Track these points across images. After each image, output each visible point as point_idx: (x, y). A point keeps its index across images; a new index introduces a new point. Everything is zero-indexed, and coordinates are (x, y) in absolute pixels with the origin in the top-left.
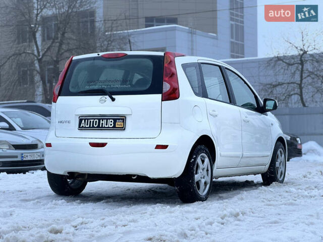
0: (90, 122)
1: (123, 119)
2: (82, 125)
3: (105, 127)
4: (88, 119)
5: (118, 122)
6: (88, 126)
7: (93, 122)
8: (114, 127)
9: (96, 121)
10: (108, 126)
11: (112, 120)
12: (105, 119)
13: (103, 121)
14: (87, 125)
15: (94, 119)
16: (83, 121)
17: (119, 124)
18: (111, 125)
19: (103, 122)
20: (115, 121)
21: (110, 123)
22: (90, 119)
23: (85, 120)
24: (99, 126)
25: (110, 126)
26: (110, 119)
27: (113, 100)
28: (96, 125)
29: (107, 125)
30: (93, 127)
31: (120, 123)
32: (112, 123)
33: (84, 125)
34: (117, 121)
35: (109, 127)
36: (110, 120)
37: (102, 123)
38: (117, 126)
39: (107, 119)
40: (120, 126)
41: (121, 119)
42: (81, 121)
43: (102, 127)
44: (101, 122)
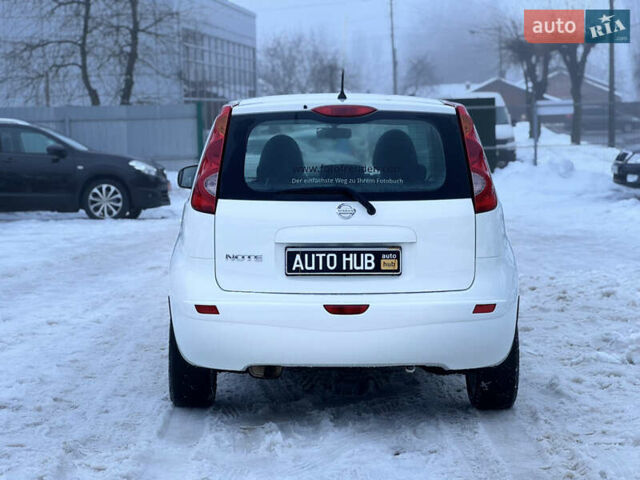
0: (317, 259)
1: (395, 251)
2: (295, 266)
3: (354, 270)
4: (310, 254)
5: (384, 259)
6: (313, 268)
7: (324, 259)
8: (378, 268)
9: (332, 258)
10: (362, 268)
11: (371, 255)
12: (353, 252)
13: (348, 256)
14: (310, 265)
15: (327, 253)
16: (298, 257)
17: (387, 263)
18: (370, 265)
19: (350, 259)
20: (378, 256)
21: (367, 261)
22: (315, 253)
23: (302, 255)
24: (339, 268)
25: (367, 268)
26: (364, 252)
27: (371, 211)
28: (332, 265)
29: (359, 264)
30: (325, 269)
31: (390, 261)
32: (372, 261)
33: (301, 266)
34: (384, 256)
35: (364, 271)
36: (367, 255)
37: (348, 263)
38: (383, 268)
39: (359, 253)
40: (391, 268)
41: (393, 253)
42: (291, 257)
43: (348, 270)
44: (345, 259)
